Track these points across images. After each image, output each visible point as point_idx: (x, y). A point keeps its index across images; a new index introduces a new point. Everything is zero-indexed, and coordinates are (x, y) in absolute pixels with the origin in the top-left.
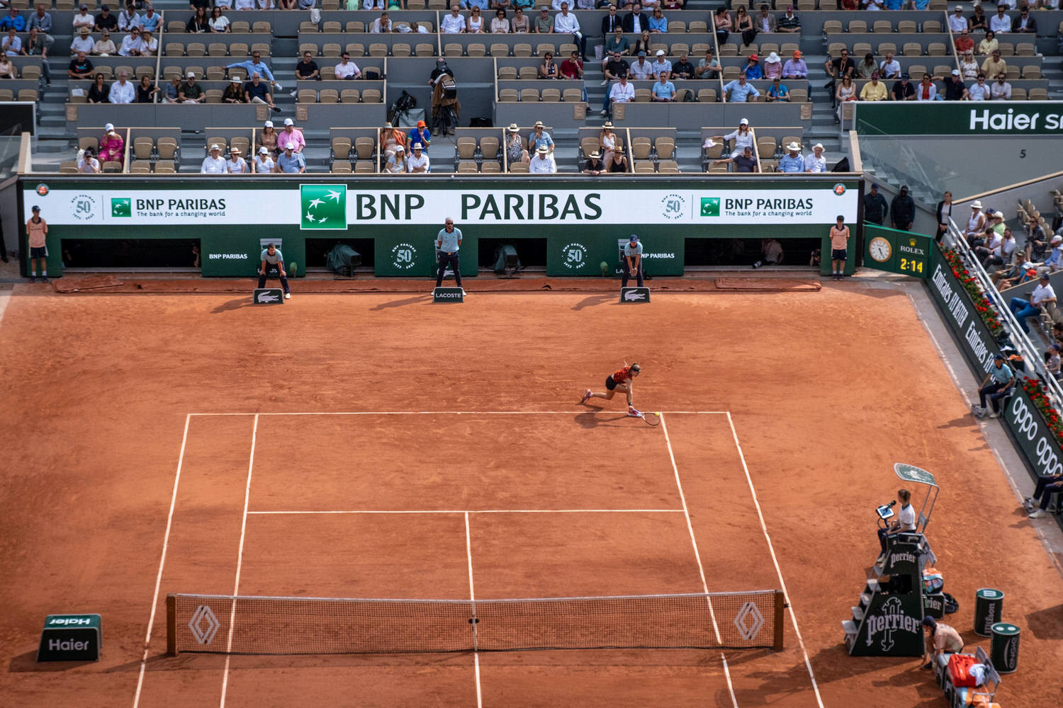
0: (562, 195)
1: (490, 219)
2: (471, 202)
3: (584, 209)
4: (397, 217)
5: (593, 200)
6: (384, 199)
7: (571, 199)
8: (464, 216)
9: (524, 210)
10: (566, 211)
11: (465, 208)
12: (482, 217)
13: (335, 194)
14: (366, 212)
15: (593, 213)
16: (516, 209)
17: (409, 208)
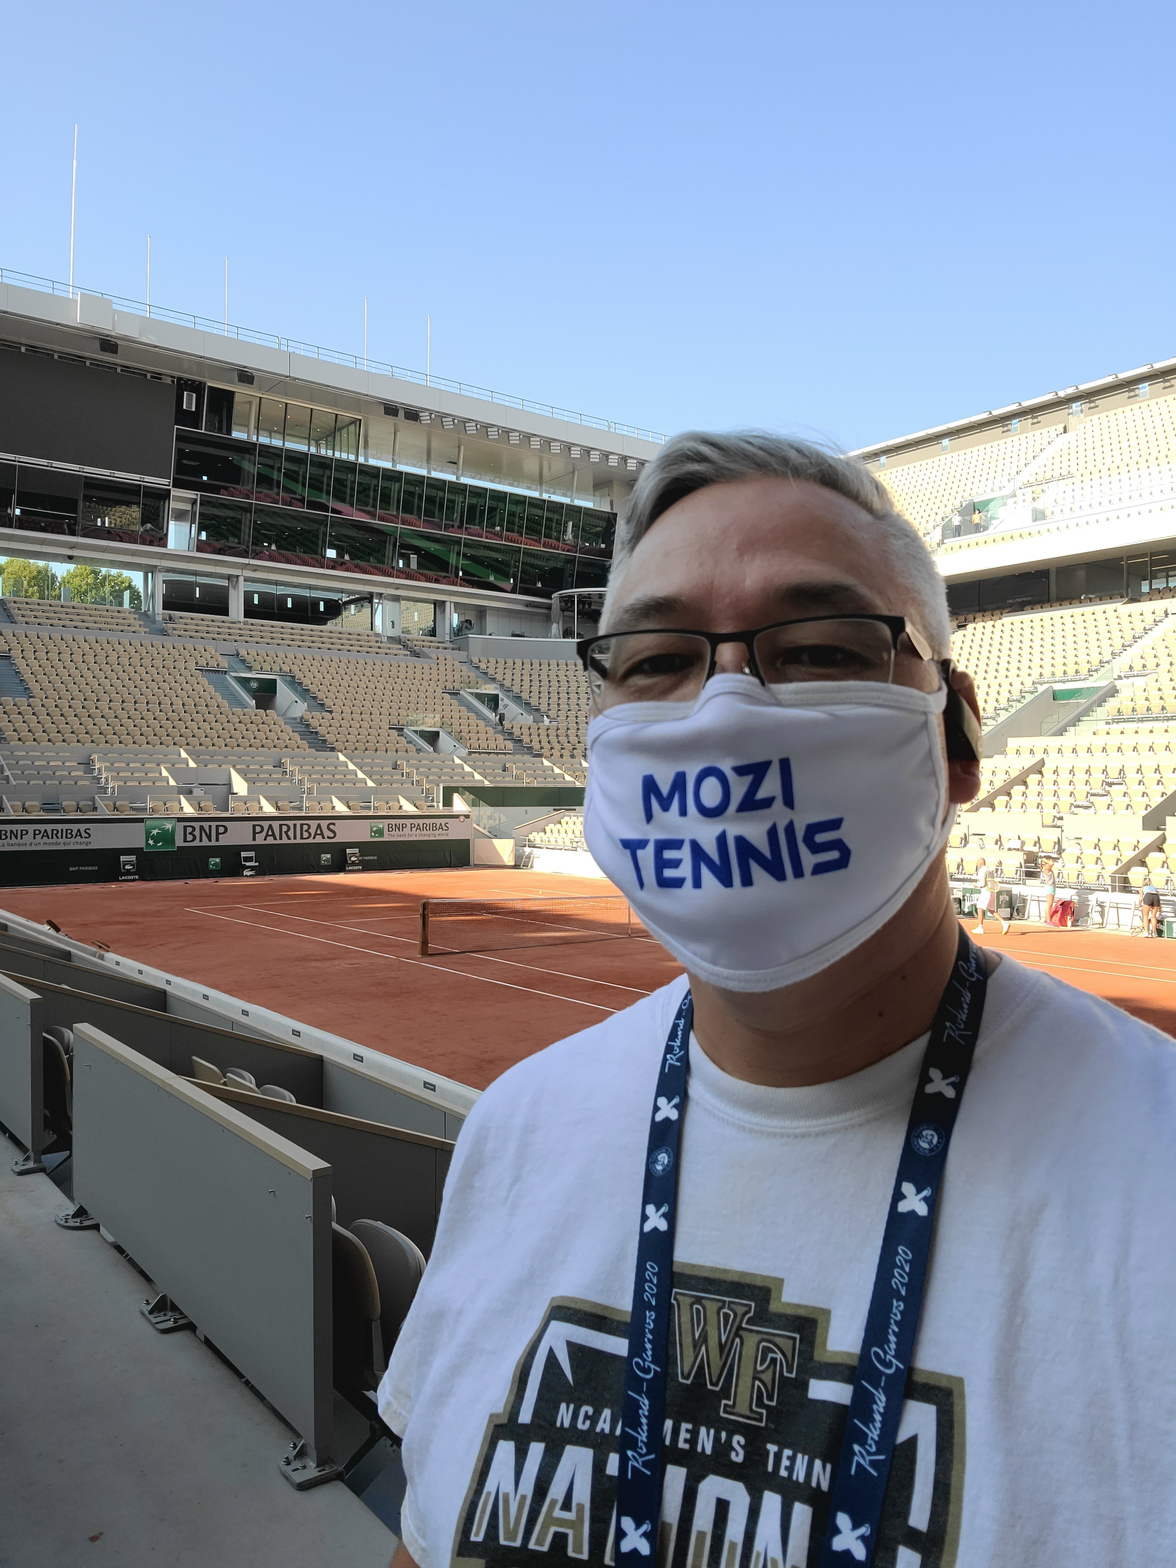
0: (314, 824)
1: (270, 841)
2: (258, 829)
3: (327, 833)
4: (210, 840)
5: (331, 827)
6: (202, 828)
7: (319, 826)
8: (254, 839)
9: (291, 834)
10: (316, 834)
11: (255, 833)
12: (265, 839)
13: (169, 826)
14: (190, 837)
15: (332, 835)
16: (286, 833)
17: (218, 834)
